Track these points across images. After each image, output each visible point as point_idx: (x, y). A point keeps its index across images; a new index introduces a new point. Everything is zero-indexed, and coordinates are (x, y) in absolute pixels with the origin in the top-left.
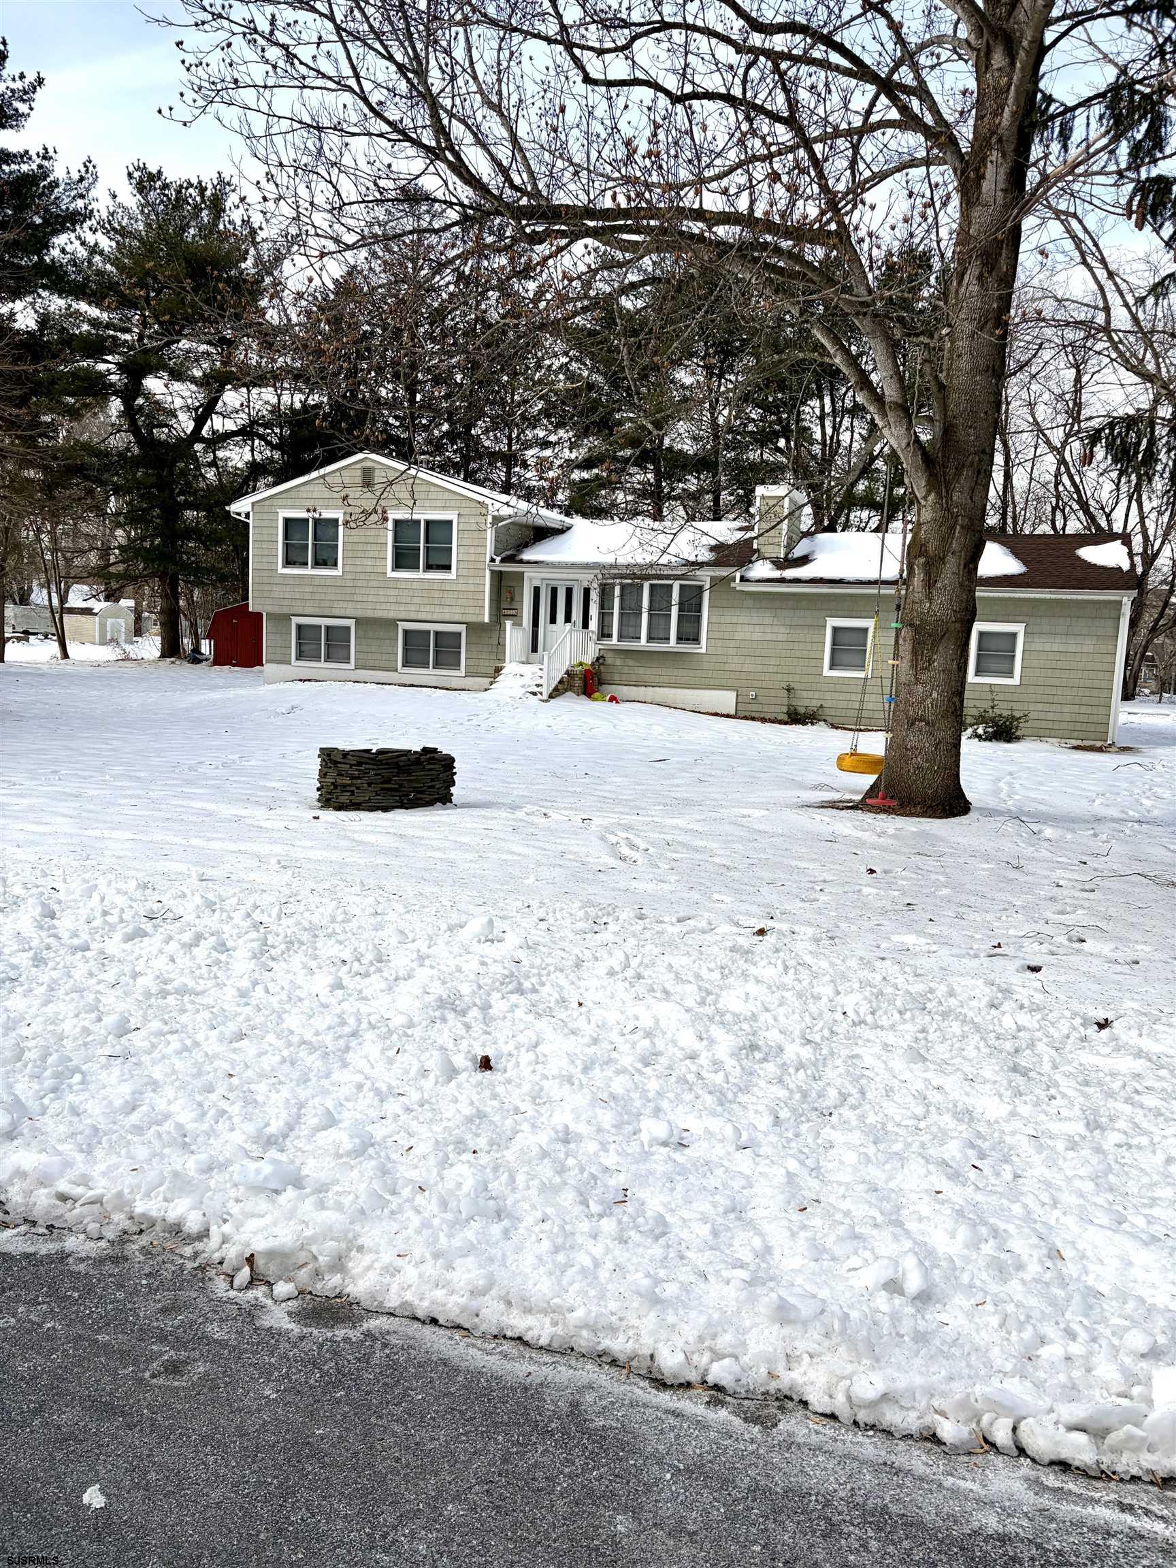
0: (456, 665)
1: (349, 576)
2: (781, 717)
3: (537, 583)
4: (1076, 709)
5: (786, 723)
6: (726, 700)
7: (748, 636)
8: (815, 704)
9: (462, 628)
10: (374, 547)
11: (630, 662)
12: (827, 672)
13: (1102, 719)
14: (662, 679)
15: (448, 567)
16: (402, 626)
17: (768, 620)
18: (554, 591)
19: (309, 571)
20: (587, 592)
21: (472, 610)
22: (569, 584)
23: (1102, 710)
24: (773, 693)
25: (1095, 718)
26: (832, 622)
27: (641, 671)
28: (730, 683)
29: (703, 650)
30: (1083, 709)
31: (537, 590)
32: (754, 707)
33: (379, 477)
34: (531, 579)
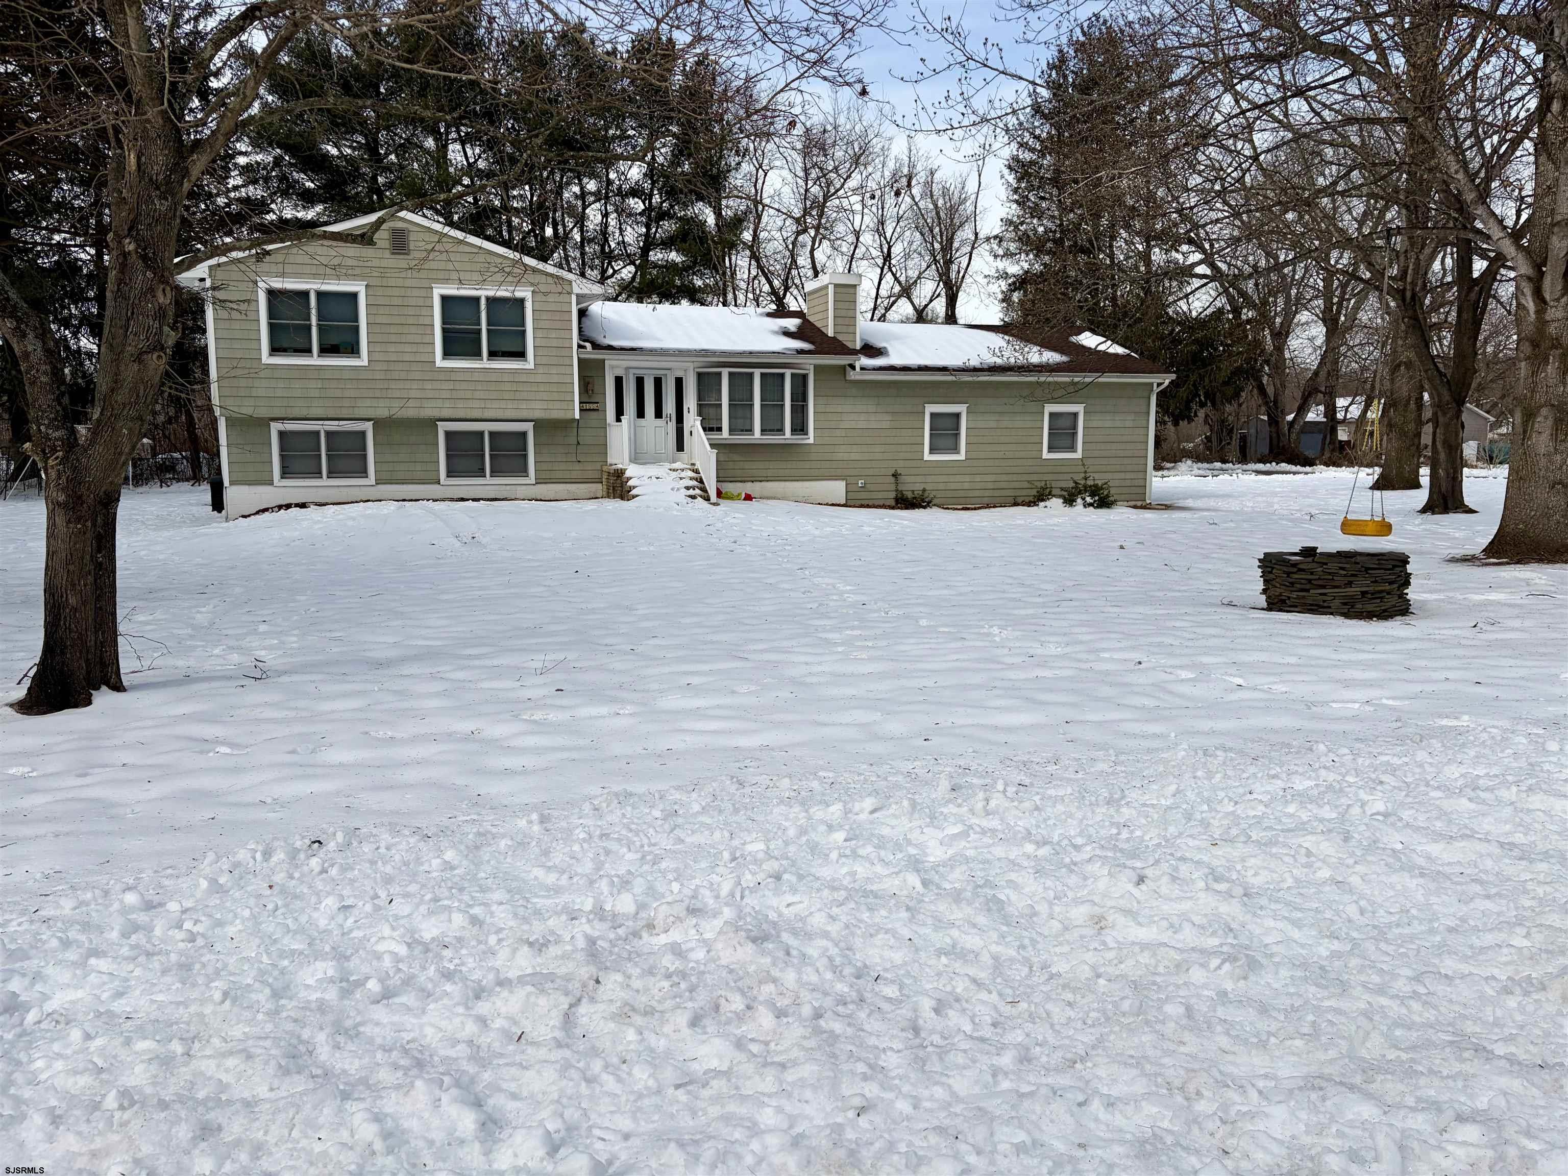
0: (523, 471)
1: (379, 366)
2: (888, 503)
3: (620, 372)
4: (1122, 475)
5: (893, 508)
6: (837, 489)
7: (853, 425)
8: (918, 487)
9: (528, 427)
10: (413, 329)
11: (736, 457)
12: (927, 456)
13: (1141, 483)
14: (770, 473)
15: (521, 355)
16: (442, 427)
17: (872, 408)
18: (640, 382)
19: (315, 360)
20: (679, 382)
21: (558, 405)
22: (659, 373)
23: (1141, 475)
24: (880, 479)
25: (1136, 483)
26: (930, 409)
27: (747, 465)
28: (839, 472)
29: (811, 441)
30: (1128, 476)
31: (619, 381)
32: (863, 495)
33: (416, 241)
34: (612, 367)
